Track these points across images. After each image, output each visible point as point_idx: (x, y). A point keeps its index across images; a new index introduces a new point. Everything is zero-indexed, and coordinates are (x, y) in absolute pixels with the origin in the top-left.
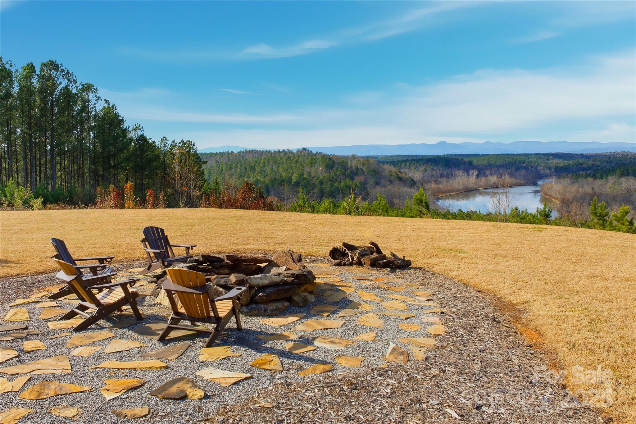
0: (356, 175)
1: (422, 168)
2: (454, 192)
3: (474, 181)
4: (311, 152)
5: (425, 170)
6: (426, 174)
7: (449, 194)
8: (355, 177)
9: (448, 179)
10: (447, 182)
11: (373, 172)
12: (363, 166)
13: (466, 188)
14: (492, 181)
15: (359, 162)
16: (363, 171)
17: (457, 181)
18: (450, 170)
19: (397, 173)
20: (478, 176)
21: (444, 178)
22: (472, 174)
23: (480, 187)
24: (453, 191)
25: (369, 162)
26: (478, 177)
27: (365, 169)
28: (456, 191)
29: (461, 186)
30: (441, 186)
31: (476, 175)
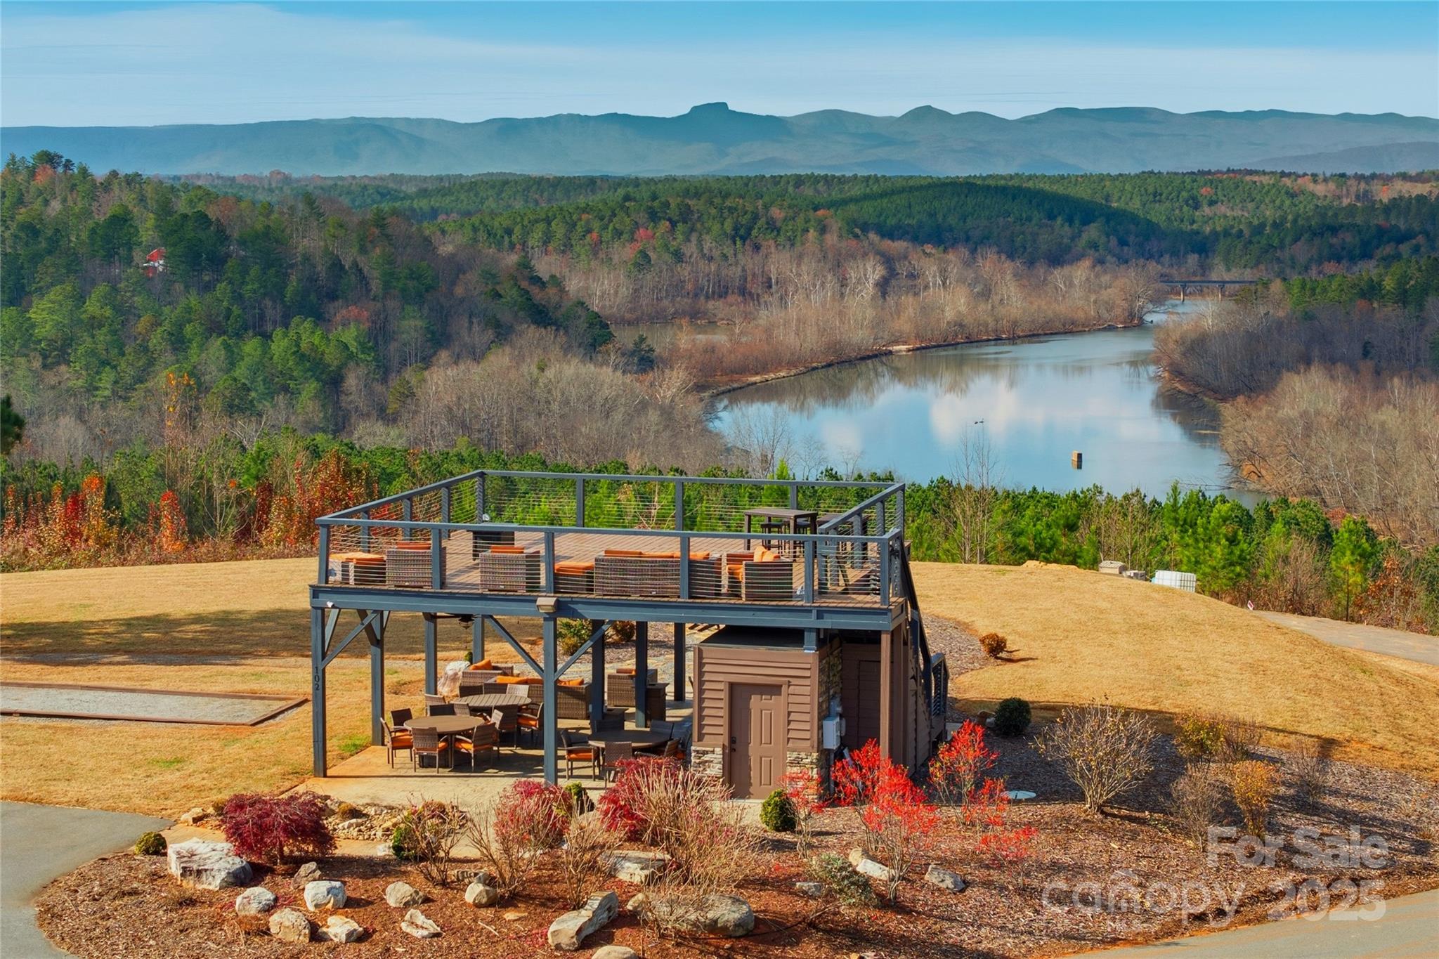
0: (333, 296)
1: (625, 252)
2: (776, 370)
3: (870, 313)
4: (84, 172)
5: (643, 262)
6: (649, 279)
7: (757, 378)
8: (331, 307)
9: (751, 307)
10: (747, 317)
11: (411, 284)
12: (363, 250)
13: (835, 347)
14: (949, 315)
15: (342, 232)
16: (363, 278)
17: (793, 313)
18: (758, 258)
19: (524, 284)
20: (883, 287)
21: (731, 298)
22: (859, 281)
23: (897, 342)
24: (777, 364)
25: (389, 231)
26: (884, 294)
27: (373, 264)
28: (791, 364)
29: (810, 341)
30: (720, 338)
31: (877, 284)
